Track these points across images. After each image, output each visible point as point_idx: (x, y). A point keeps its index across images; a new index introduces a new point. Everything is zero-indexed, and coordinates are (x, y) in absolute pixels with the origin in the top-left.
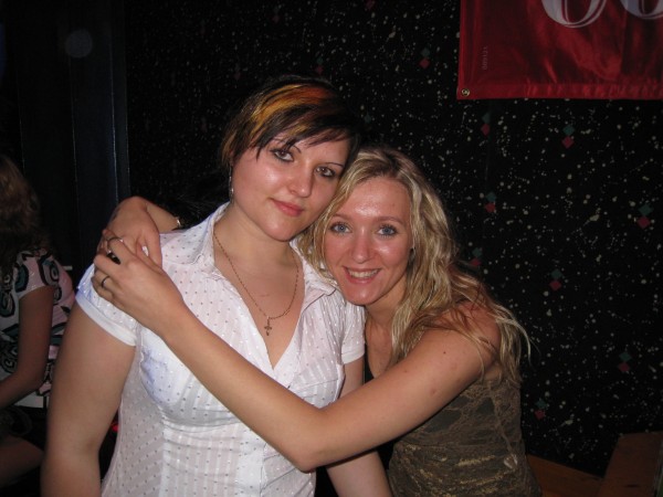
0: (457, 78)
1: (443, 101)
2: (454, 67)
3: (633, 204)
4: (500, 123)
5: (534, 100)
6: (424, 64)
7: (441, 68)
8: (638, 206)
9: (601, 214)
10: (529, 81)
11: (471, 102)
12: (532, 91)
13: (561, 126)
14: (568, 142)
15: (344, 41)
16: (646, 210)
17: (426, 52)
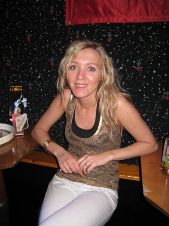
0: (65, 17)
1: (60, 27)
2: (64, 13)
3: (134, 62)
4: (83, 34)
5: (96, 24)
6: (52, 12)
7: (58, 13)
8: (136, 62)
9: (123, 66)
10: (94, 17)
11: (71, 26)
12: (95, 21)
13: (107, 34)
14: (110, 40)
15: (17, 3)
16: (139, 64)
17: (52, 7)
